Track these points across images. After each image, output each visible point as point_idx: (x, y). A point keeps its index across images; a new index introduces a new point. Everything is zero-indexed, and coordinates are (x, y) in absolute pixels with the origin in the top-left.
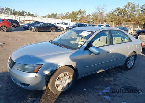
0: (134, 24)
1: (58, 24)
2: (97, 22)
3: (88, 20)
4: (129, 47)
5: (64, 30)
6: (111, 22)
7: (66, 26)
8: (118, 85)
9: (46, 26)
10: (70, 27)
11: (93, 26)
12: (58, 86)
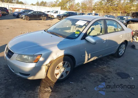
0: (121, 13)
1: (48, 12)
2: (86, 11)
3: (78, 8)
4: (121, 36)
5: (54, 18)
6: (99, 11)
7: (57, 14)
8: (111, 72)
9: (37, 15)
10: (61, 15)
11: (83, 14)
12: (57, 75)
